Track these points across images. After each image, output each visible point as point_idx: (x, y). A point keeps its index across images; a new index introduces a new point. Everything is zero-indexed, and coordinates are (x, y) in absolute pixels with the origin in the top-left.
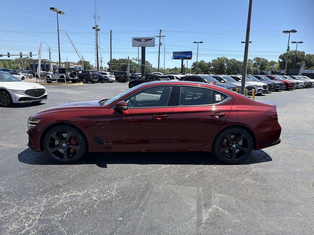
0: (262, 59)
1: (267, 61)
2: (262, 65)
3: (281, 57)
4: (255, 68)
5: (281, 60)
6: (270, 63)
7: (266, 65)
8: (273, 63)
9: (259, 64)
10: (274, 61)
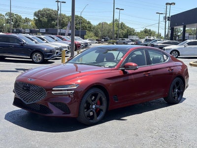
0: (16, 15)
1: (20, 18)
2: (16, 22)
3: (35, 14)
4: (8, 24)
5: (36, 18)
6: (25, 21)
7: (20, 21)
8: (27, 20)
9: (13, 20)
10: (28, 19)
